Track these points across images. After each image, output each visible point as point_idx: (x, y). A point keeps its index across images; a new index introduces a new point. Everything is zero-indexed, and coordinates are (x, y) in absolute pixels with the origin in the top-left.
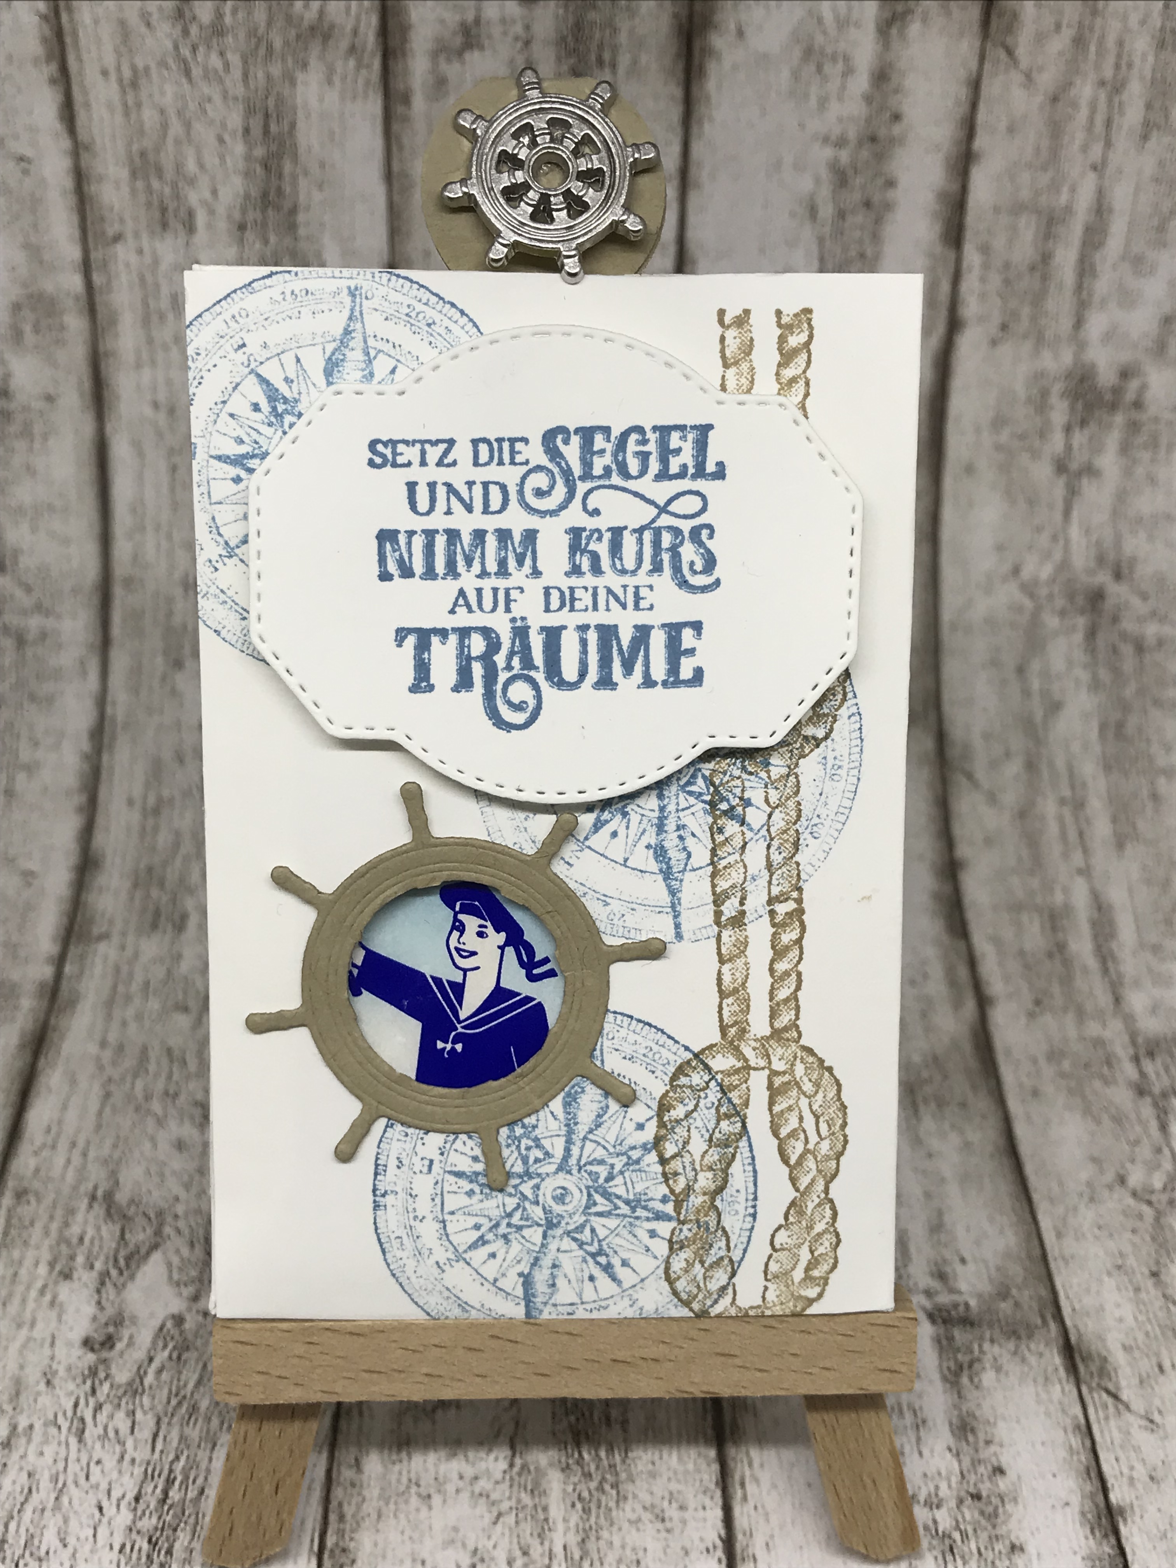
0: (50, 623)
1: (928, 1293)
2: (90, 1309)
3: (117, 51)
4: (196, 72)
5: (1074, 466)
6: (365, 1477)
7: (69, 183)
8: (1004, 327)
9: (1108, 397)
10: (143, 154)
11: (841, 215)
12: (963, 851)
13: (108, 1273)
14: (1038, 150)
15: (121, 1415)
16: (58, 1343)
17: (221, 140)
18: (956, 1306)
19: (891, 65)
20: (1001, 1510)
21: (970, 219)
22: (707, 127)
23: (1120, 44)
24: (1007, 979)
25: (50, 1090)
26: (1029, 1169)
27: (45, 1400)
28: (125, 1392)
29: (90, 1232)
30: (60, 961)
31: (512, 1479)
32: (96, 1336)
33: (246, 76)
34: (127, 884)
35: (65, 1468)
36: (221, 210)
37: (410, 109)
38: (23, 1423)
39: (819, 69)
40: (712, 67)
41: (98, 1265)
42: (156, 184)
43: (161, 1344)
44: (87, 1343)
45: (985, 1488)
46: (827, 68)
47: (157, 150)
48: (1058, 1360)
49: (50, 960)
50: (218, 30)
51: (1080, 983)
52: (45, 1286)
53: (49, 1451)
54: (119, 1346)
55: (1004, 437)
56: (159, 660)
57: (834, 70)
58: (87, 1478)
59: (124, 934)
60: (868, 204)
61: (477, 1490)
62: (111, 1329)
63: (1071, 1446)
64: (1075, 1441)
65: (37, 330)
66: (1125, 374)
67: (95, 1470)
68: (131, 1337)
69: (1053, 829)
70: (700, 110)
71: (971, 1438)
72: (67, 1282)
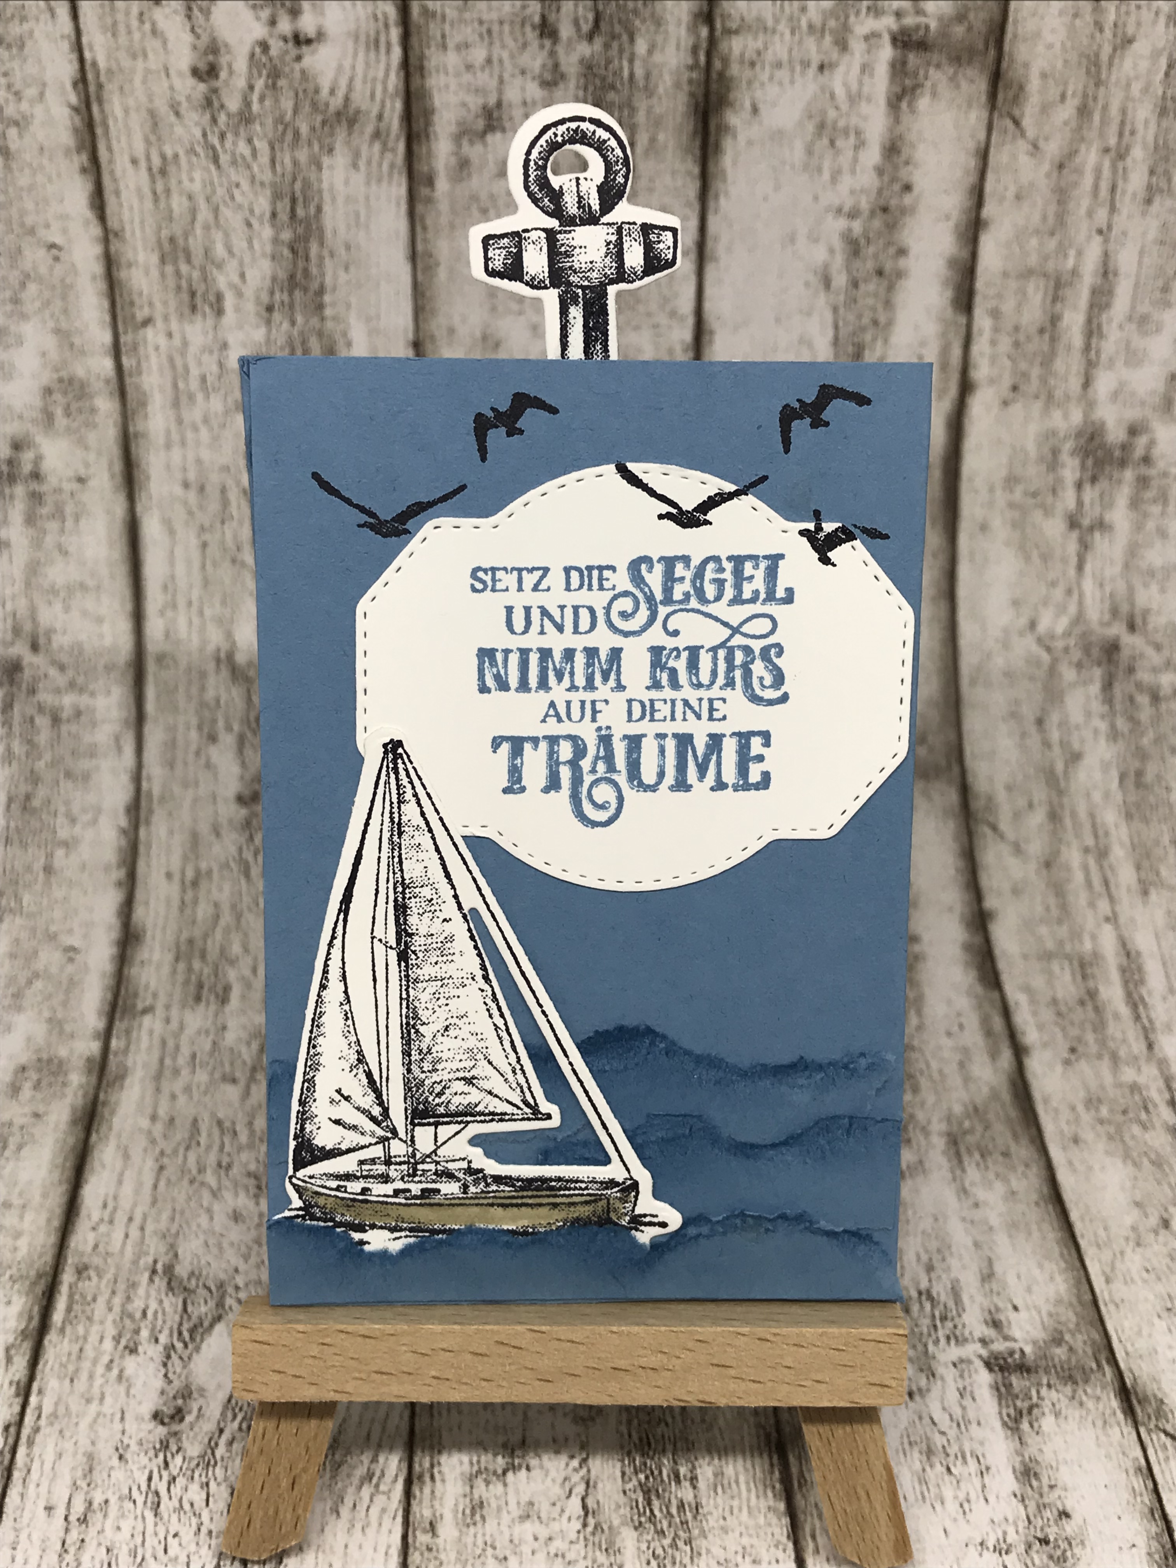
0: (84, 700)
1: (984, 1342)
2: (159, 1383)
3: (148, 142)
4: (224, 159)
5: (1086, 522)
6: (440, 1541)
7: (98, 268)
8: (1015, 388)
9: (1117, 453)
10: (172, 240)
11: (855, 284)
12: (990, 903)
13: (173, 1346)
14: (1044, 218)
15: (195, 1487)
16: (127, 1416)
17: (249, 225)
18: (1011, 1353)
19: (901, 137)
20: (1069, 1554)
21: (980, 284)
22: (722, 201)
23: (1124, 112)
24: (1040, 1027)
25: (103, 1166)
26: (1074, 1216)
27: (119, 1475)
28: (198, 1465)
29: (153, 1306)
30: (107, 1035)
31: (585, 1539)
32: (165, 1409)
33: (273, 162)
34: (169, 957)
35: (143, 1542)
36: (249, 291)
37: (433, 190)
38: (98, 1498)
39: (832, 143)
40: (728, 144)
41: (163, 1339)
42: (184, 268)
43: (230, 1415)
44: (157, 1416)
45: (1052, 1533)
46: (839, 143)
47: (186, 236)
48: (1115, 1403)
49: (97, 1036)
50: (245, 117)
51: (1112, 1029)
52: (111, 1361)
53: (126, 1526)
54: (189, 1419)
55: (1018, 495)
56: (194, 734)
57: (846, 144)
58: (166, 1551)
59: (168, 1007)
60: (880, 273)
61: (553, 1551)
62: (180, 1402)
63: (1133, 1488)
64: (1138, 1483)
65: (68, 413)
66: (1133, 431)
67: (173, 1543)
68: (200, 1409)
69: (1079, 877)
70: (716, 185)
71: (1035, 1483)
72: (133, 1357)
